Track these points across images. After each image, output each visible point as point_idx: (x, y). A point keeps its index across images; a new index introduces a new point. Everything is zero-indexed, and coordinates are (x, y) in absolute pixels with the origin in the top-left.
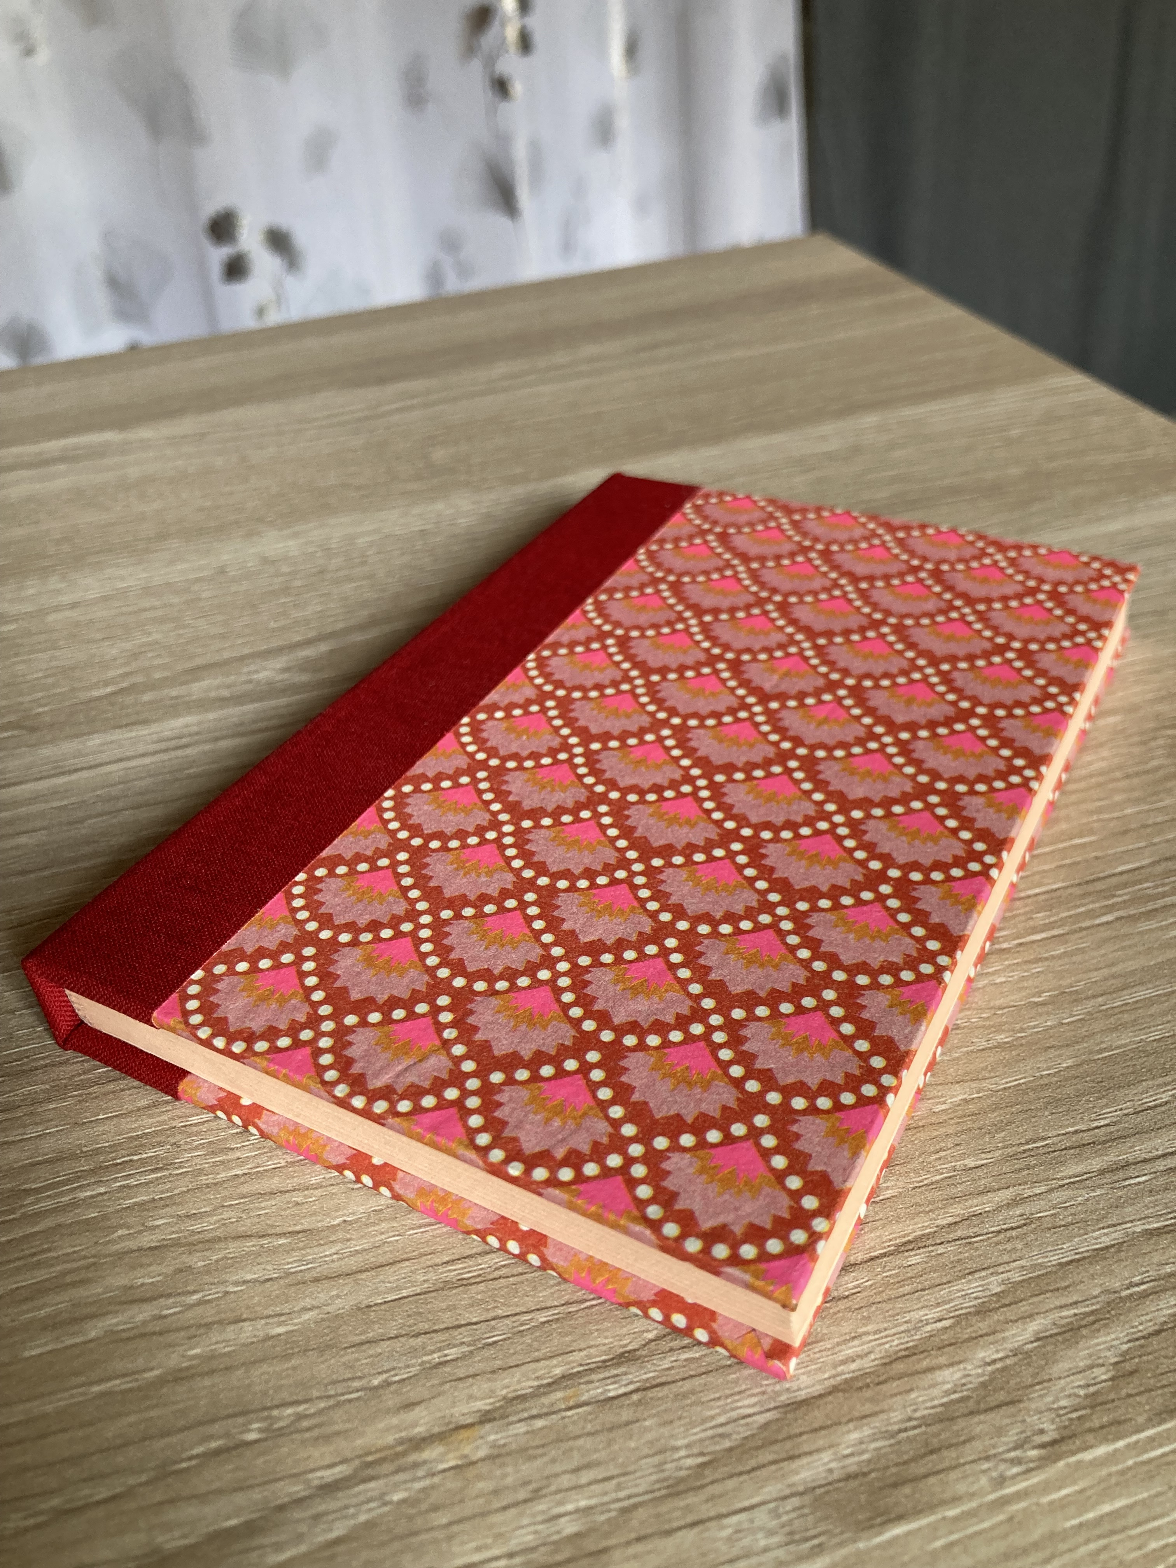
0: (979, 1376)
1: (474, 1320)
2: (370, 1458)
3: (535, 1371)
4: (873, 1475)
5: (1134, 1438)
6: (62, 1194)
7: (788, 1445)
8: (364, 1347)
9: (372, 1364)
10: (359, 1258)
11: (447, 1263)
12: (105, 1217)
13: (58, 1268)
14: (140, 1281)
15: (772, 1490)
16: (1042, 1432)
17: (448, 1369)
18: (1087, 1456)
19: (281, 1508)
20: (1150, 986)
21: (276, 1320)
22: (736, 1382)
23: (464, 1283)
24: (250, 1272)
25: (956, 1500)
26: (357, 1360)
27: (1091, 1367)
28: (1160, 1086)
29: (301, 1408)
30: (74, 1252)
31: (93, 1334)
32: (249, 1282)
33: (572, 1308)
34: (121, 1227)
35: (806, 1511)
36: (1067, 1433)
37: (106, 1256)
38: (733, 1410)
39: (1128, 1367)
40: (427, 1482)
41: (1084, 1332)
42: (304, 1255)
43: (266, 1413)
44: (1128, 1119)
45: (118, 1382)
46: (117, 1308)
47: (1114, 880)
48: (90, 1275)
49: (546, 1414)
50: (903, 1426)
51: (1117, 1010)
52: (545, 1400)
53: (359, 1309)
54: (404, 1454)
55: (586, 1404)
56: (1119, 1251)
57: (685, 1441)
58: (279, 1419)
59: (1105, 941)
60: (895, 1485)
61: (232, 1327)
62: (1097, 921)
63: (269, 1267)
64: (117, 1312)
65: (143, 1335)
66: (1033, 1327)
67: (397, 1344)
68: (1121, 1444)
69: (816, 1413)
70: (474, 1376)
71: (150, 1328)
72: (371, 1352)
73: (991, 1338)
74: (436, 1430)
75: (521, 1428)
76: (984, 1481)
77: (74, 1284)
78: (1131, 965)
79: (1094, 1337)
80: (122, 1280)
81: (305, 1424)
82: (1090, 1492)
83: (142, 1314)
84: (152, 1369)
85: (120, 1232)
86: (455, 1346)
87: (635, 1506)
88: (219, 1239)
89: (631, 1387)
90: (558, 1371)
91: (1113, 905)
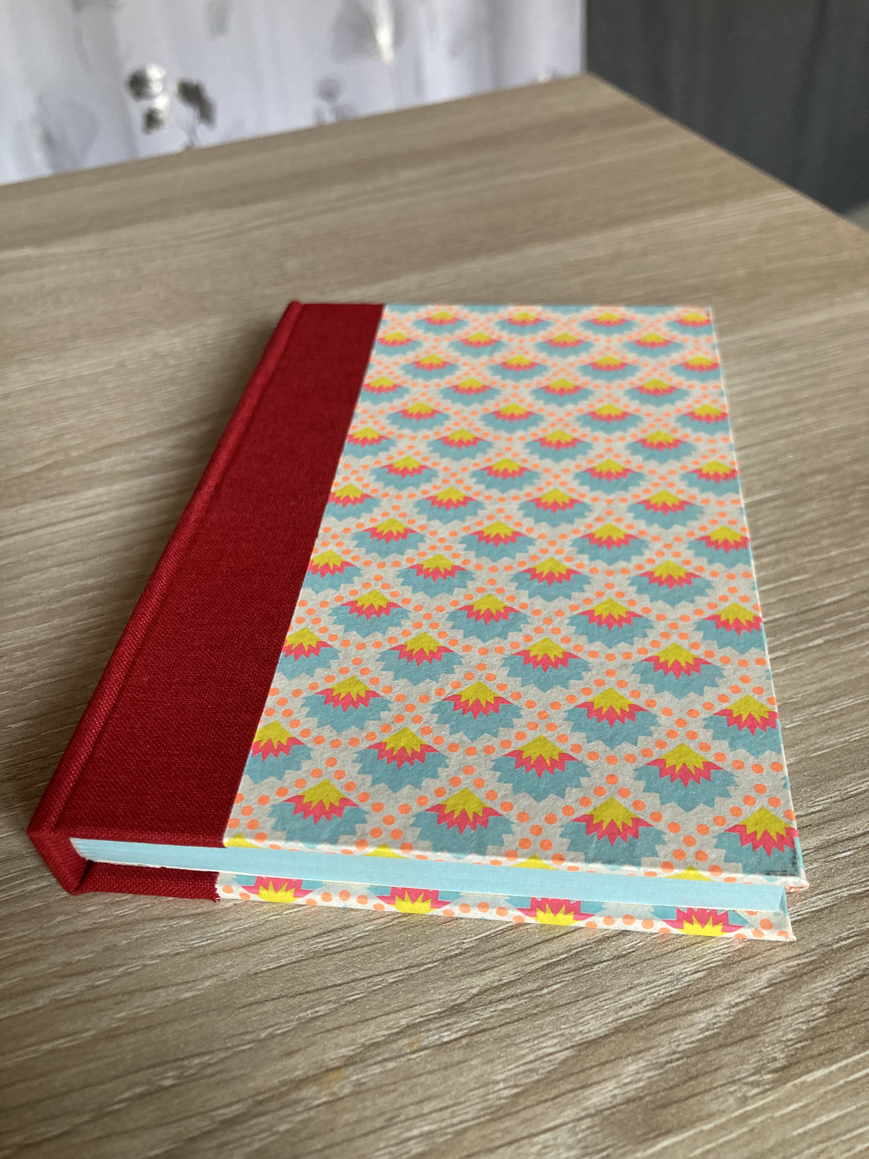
0: (727, 1016)
1: (338, 982)
2: (260, 1098)
3: (386, 1022)
4: (647, 1099)
5: (845, 1062)
6: (13, 888)
7: (582, 1076)
8: (253, 1007)
9: (260, 1020)
10: (247, 934)
11: (316, 936)
12: (47, 906)
13: (12, 949)
14: (77, 958)
15: (570, 1113)
16: (775, 1059)
17: (318, 1023)
18: (809, 1078)
19: (193, 1139)
20: (851, 696)
21: (183, 987)
22: (541, 1027)
23: (329, 953)
24: (162, 948)
25: (711, 1116)
26: (249, 1018)
27: (811, 1006)
28: (860, 778)
29: (206, 1058)
30: (24, 936)
31: (41, 1002)
32: (162, 956)
33: (414, 971)
34: (61, 913)
35: (597, 1129)
36: (794, 1060)
37: (49, 938)
38: (540, 1049)
39: (839, 1005)
40: (305, 1115)
41: (805, 978)
42: (205, 933)
43: (178, 1063)
44: (836, 805)
45: (62, 1041)
46: (59, 981)
47: (823, 611)
48: (37, 954)
49: (396, 1058)
50: (669, 1058)
51: (826, 717)
52: (394, 1046)
53: (249, 976)
54: (287, 1093)
55: (426, 1048)
56: (831, 912)
57: (503, 1076)
58: (190, 1068)
59: (816, 661)
60: (664, 1106)
61: (149, 994)
62: (811, 644)
63: (178, 943)
64: (59, 984)
65: (81, 1002)
66: (766, 976)
67: (279, 1004)
68: (834, 1067)
69: (603, 1050)
70: (339, 1028)
71: (87, 996)
72: (259, 1011)
73: (735, 986)
74: (311, 1073)
75: (377, 1069)
76: (731, 1100)
77: (25, 962)
78: (838, 680)
79: (812, 982)
80: (63, 958)
81: (209, 1071)
82: (811, 1107)
83: (78, 985)
84: (88, 1030)
85: (60, 918)
86: (324, 1004)
87: (466, 1130)
88: (138, 922)
89: (460, 1034)
90: (403, 1022)
91: (822, 631)
